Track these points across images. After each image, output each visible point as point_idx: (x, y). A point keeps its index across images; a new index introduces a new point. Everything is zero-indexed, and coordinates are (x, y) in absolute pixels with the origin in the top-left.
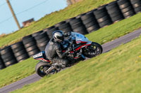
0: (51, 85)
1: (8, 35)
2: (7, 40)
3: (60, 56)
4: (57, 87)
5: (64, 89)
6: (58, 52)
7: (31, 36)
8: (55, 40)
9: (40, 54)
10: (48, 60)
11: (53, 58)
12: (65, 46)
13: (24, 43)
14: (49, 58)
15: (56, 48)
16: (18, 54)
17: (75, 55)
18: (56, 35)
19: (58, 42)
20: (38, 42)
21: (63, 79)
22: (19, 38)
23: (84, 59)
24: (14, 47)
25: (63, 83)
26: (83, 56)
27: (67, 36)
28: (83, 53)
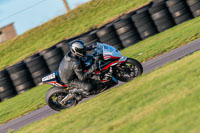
3: (80, 77)
6: (77, 71)
8: (74, 54)
9: (52, 76)
10: (63, 84)
11: (69, 80)
12: (88, 64)
14: (64, 80)
15: (75, 65)
17: (102, 76)
18: (75, 46)
19: (77, 57)
23: (116, 84)
26: (114, 79)
27: (91, 49)
28: (114, 74)
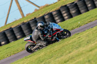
0: (79, 40)
1: (50, 5)
2: (49, 8)
3: (42, 39)
4: (83, 41)
5: (88, 42)
6: (41, 36)
7: (66, 6)
8: (39, 28)
12: (46, 32)
13: (61, 10)
14: (34, 40)
15: (40, 33)
16: (57, 18)
17: (52, 38)
18: (39, 24)
19: (40, 30)
20: (71, 10)
21: (87, 36)
22: (58, 7)
23: (58, 41)
24: (54, 13)
25: (88, 39)
26: (57, 39)
